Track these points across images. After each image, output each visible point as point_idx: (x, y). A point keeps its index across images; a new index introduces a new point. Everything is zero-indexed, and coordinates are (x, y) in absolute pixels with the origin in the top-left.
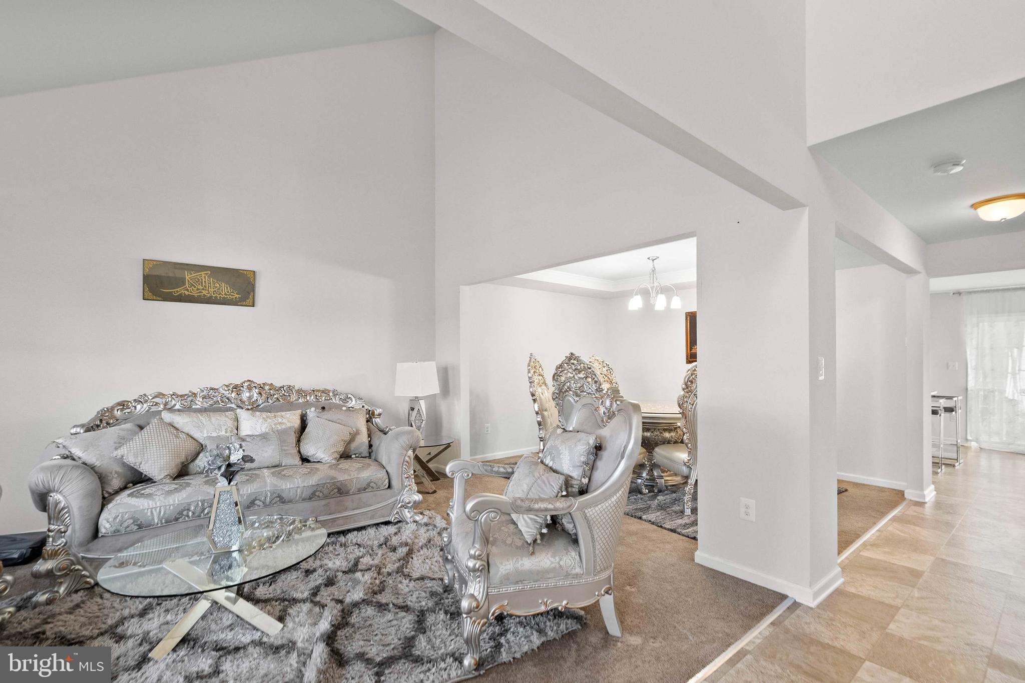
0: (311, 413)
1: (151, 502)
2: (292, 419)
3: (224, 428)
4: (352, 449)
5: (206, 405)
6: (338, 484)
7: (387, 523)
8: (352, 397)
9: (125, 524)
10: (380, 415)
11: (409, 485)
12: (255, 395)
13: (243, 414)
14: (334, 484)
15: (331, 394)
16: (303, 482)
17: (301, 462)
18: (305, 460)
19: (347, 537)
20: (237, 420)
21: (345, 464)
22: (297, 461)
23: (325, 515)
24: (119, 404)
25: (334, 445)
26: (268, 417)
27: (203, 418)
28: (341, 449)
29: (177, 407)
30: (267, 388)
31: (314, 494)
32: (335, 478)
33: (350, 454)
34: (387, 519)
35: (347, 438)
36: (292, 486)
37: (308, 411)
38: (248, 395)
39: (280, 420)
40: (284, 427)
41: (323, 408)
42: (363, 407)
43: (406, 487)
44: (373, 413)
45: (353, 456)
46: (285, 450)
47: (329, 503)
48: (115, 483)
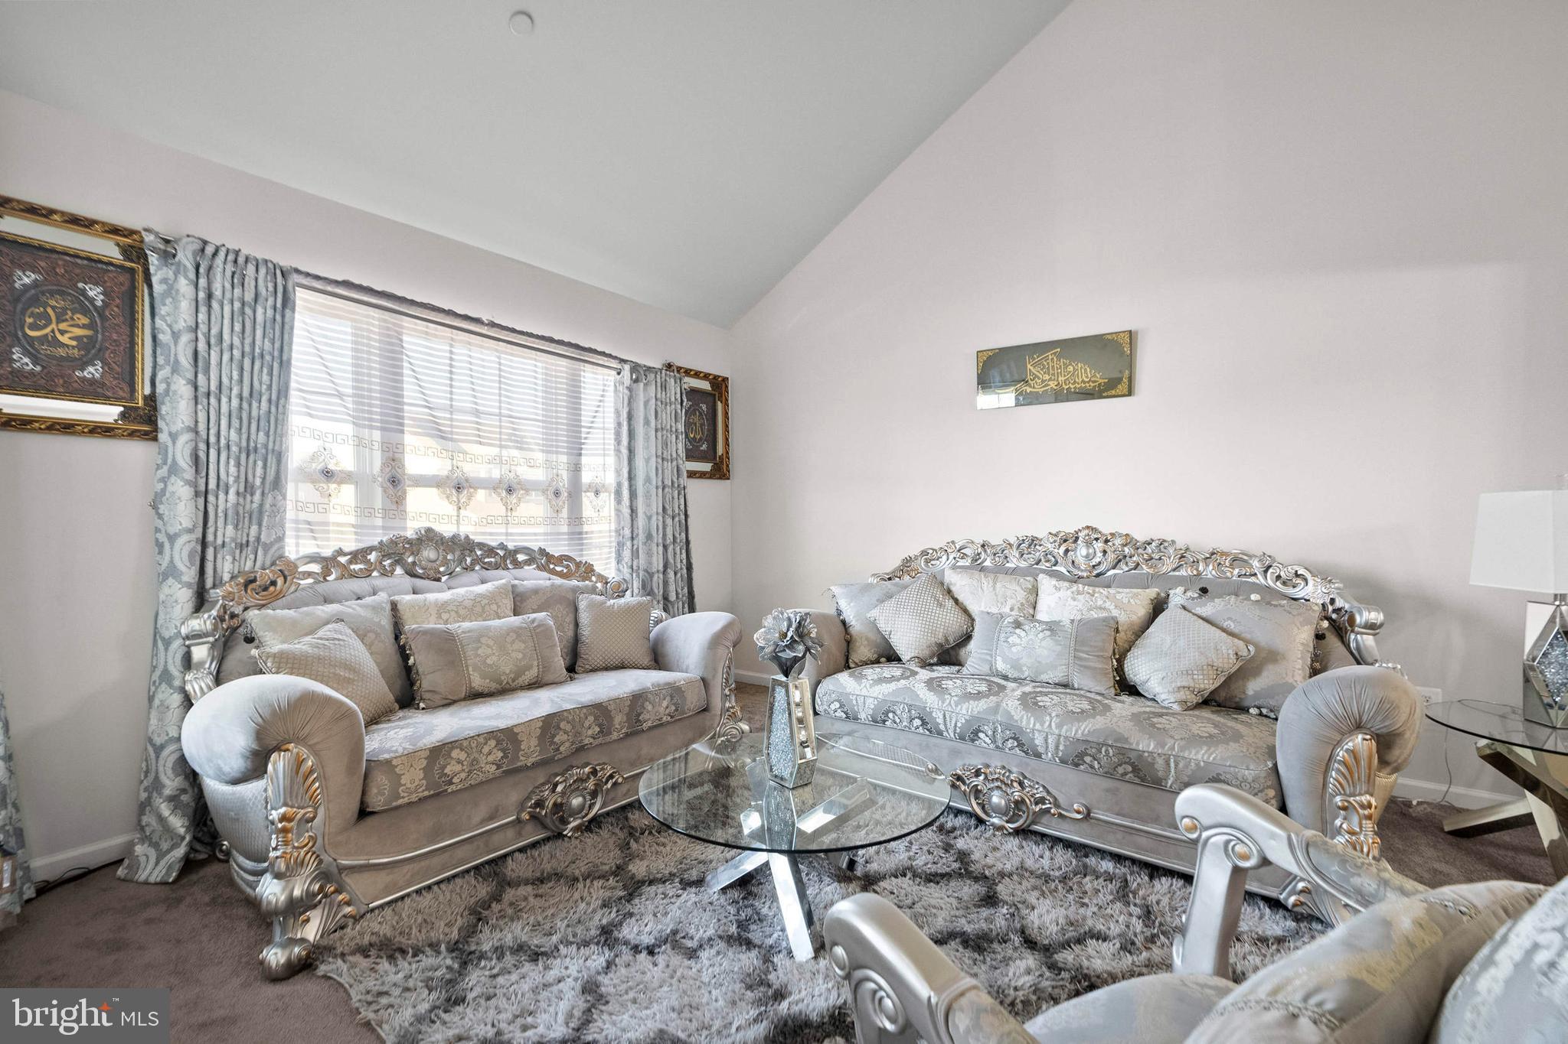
0: (1177, 596)
1: (857, 686)
2: (1130, 605)
3: (1010, 602)
4: (1250, 692)
5: (1023, 564)
6: (1133, 755)
7: (1275, 904)
8: (1308, 576)
9: (833, 707)
10: (1371, 627)
11: (1352, 833)
12: (1100, 554)
13: (1046, 583)
14: (1122, 752)
15: (1256, 563)
16: (1059, 726)
17: (1113, 691)
18: (1127, 688)
19: (1156, 882)
20: (1035, 591)
21: (1207, 722)
22: (1105, 685)
24: (924, 553)
25: (1188, 673)
26: (1079, 593)
27: (986, 583)
28: (1209, 685)
29: (988, 563)
30: (1118, 542)
31: (1081, 756)
32: (1126, 740)
33: (1246, 704)
34: (1271, 892)
35: (1231, 665)
36: (1038, 726)
37: (1172, 592)
38: (1084, 552)
39: (1100, 603)
40: (1105, 614)
41: (1204, 591)
42: (1332, 601)
43: (1339, 833)
44: (1352, 620)
45: (1253, 711)
46: (1080, 659)
47: (1117, 789)
48: (863, 652)
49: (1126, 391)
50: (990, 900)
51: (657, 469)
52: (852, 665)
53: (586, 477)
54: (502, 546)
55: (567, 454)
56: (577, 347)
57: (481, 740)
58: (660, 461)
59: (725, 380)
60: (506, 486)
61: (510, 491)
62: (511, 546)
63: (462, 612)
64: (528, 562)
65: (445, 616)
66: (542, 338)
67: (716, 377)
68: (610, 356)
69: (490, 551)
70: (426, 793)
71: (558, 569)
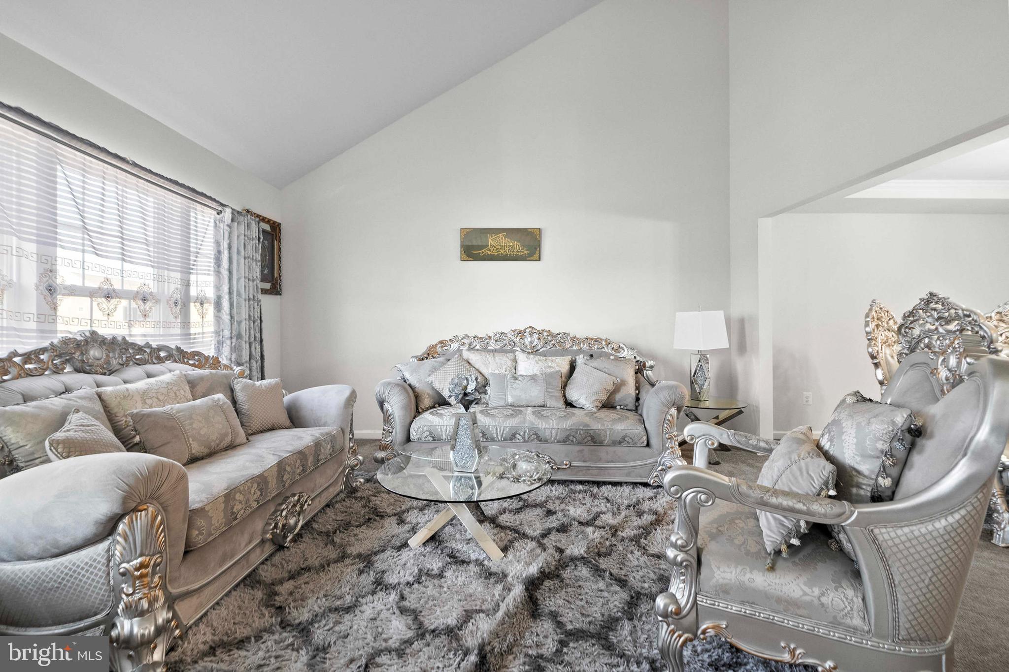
0: (580, 360)
1: (441, 420)
2: (561, 364)
3: (504, 367)
4: (617, 399)
5: (498, 347)
6: (591, 432)
7: (646, 485)
8: (625, 347)
9: (424, 435)
10: (651, 367)
11: (672, 448)
12: (536, 340)
13: (520, 356)
14: (587, 431)
15: (604, 343)
16: (557, 424)
17: (564, 406)
18: (569, 404)
19: (601, 489)
20: (515, 361)
21: (605, 414)
22: (561, 404)
23: (579, 461)
24: (441, 342)
25: (596, 393)
26: (539, 360)
27: (490, 357)
28: (604, 397)
29: (478, 347)
30: (545, 334)
31: (567, 437)
32: (588, 426)
33: (615, 405)
34: (645, 480)
35: (611, 387)
36: (547, 426)
37: (577, 357)
38: (529, 340)
39: (550, 364)
40: (552, 370)
41: (592, 356)
42: (635, 357)
43: (668, 449)
44: (644, 365)
45: (618, 407)
46: (550, 392)
47: (583, 450)
48: (427, 402)
49: (537, 258)
50: (550, 513)
51: (245, 287)
52: (421, 411)
53: (193, 292)
54: (148, 345)
55: (181, 272)
56: (193, 190)
57: (249, 484)
58: (247, 281)
59: (279, 224)
60: (141, 297)
61: (144, 300)
62: (154, 345)
63: (161, 398)
64: (168, 358)
65: (149, 402)
66: (170, 180)
67: (274, 222)
68: (214, 200)
69: (140, 349)
70: (224, 529)
71: (191, 362)
